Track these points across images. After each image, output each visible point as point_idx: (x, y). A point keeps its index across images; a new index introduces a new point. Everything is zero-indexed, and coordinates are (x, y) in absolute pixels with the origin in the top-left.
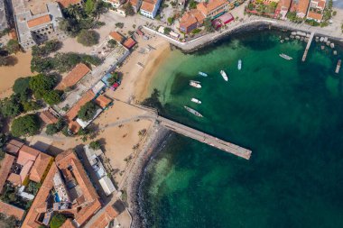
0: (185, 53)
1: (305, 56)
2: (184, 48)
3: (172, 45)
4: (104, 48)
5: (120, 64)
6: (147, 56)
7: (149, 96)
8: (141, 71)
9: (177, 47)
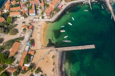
0: (53, 22)
1: (91, 8)
2: (51, 21)
3: (47, 22)
4: (22, 33)
5: (31, 36)
6: (40, 29)
7: (48, 43)
8: (40, 35)
9: (49, 22)
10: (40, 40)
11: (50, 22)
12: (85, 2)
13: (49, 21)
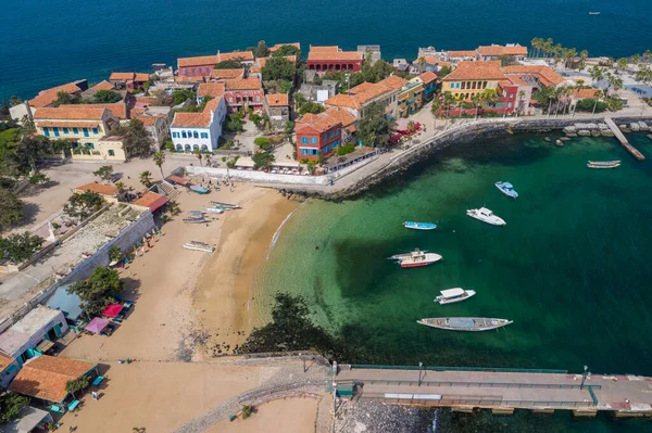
3: (287, 192)
8: (209, 261)
9: (305, 194)
10: (196, 295)
11: (316, 195)
12: (579, 125)
13: (310, 189)
